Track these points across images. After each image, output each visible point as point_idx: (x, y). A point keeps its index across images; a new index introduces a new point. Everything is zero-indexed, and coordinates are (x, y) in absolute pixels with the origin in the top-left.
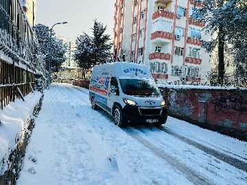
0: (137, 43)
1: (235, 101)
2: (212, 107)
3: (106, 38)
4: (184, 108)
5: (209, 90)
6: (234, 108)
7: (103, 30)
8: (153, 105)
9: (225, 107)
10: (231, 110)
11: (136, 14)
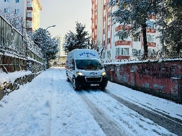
0: (107, 36)
1: (149, 70)
2: (138, 75)
3: (85, 34)
4: (124, 77)
5: (135, 64)
6: (149, 75)
7: (83, 28)
8: (96, 75)
9: (145, 74)
10: (148, 76)
11: (105, 15)
